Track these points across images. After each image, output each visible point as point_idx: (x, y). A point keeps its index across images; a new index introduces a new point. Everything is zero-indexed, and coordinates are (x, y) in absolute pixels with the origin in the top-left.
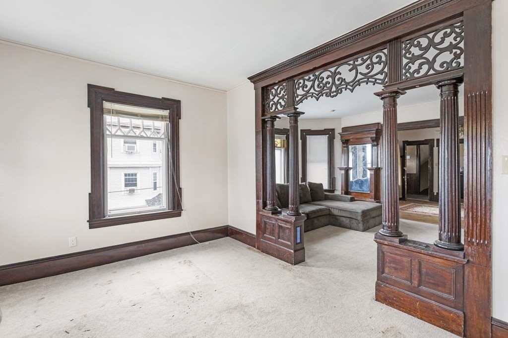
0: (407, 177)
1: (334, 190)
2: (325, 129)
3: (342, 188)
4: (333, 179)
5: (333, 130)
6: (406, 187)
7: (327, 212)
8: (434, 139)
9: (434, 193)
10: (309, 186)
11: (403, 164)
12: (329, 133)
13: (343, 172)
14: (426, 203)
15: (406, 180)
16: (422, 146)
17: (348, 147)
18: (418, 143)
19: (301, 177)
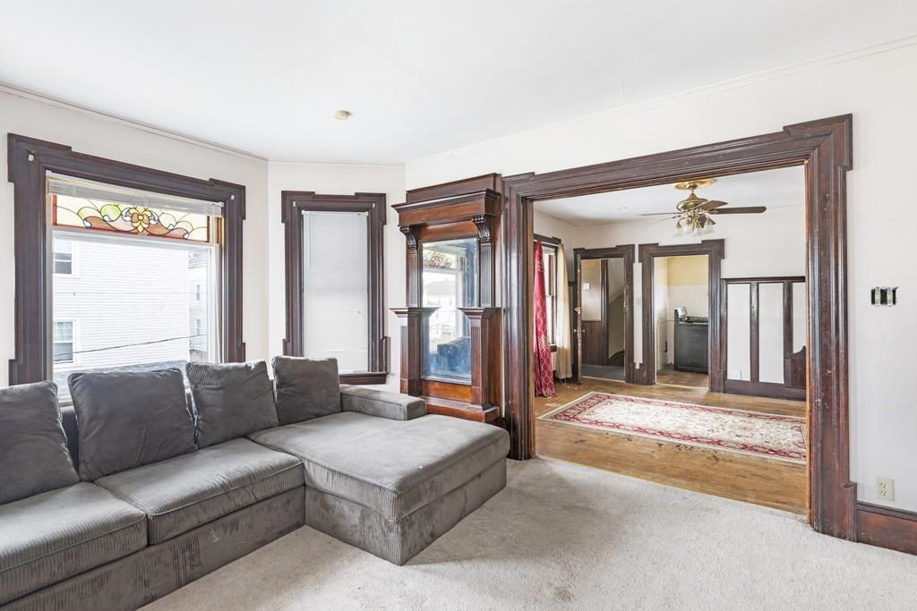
0: (582, 328)
1: (385, 375)
2: (358, 195)
3: (403, 369)
4: (381, 342)
5: (381, 197)
6: (580, 352)
7: (291, 481)
8: (633, 245)
9: (634, 364)
10: (277, 372)
11: (574, 300)
12: (370, 205)
13: (404, 321)
14: (619, 387)
15: (579, 336)
16: (611, 261)
17: (419, 248)
18: (604, 254)
19: (285, 338)
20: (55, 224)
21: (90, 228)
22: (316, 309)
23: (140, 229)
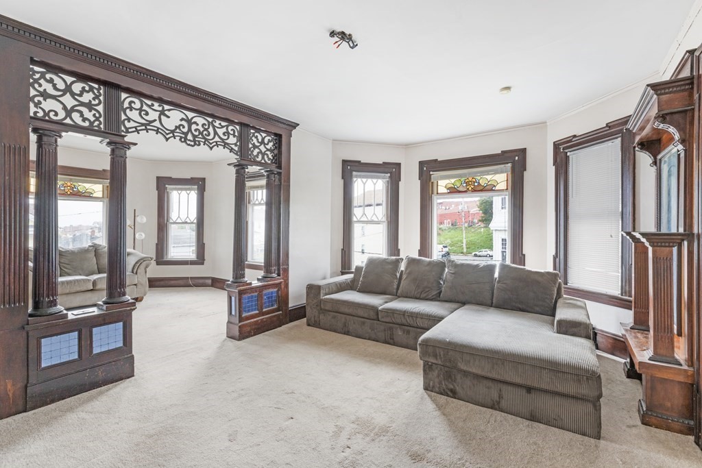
19: (554, 254)
20: (437, 193)
21: (450, 192)
22: (580, 233)
23: (470, 189)
